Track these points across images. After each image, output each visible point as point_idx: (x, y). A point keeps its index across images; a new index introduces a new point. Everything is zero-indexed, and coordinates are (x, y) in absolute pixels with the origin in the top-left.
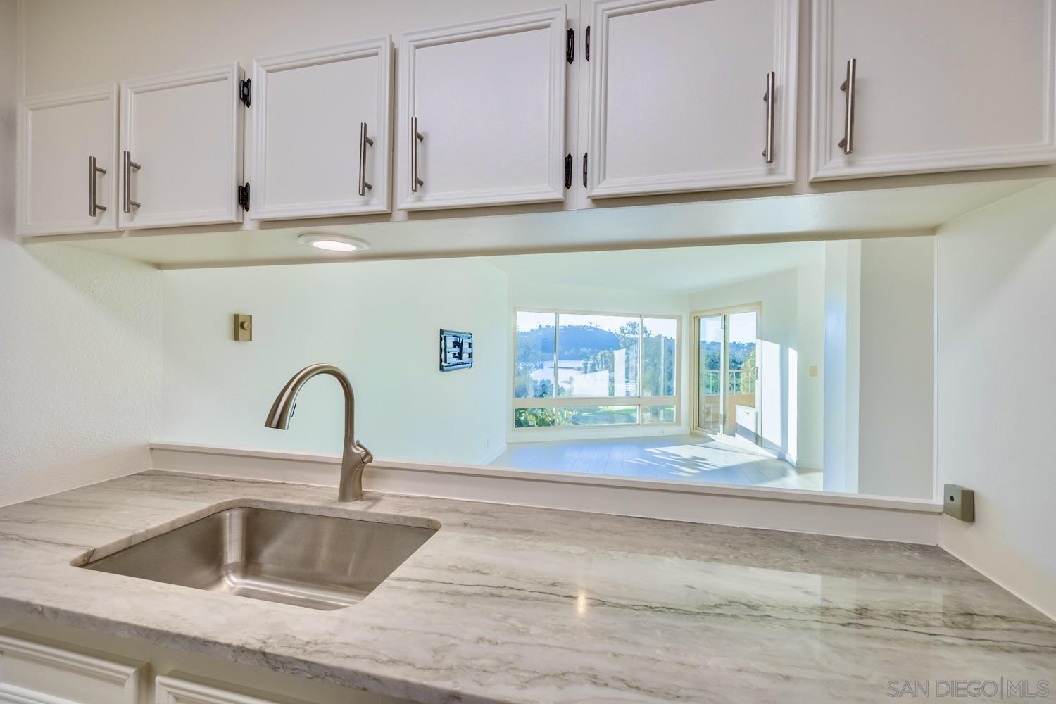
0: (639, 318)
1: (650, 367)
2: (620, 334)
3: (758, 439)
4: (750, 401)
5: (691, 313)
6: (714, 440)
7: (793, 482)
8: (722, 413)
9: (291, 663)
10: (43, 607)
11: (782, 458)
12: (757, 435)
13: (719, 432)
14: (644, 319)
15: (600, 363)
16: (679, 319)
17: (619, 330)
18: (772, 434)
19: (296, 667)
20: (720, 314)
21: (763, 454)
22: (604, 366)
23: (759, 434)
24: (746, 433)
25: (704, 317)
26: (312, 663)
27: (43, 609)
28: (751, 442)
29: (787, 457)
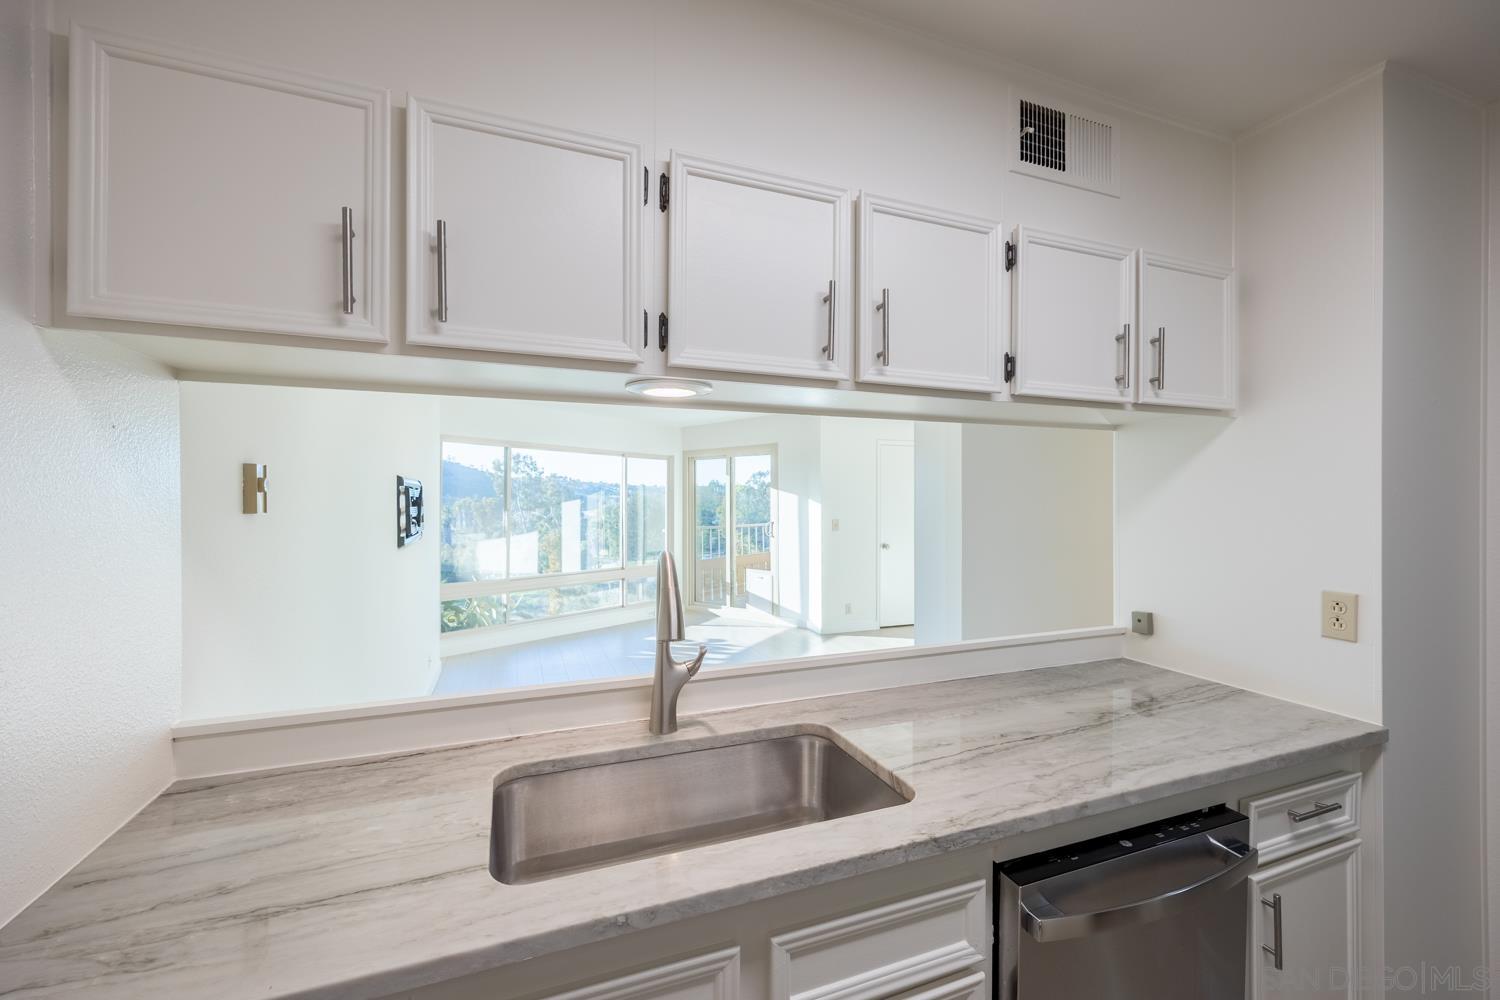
0: (621, 458)
1: (542, 522)
2: (493, 472)
3: (775, 609)
4: (764, 565)
5: (684, 453)
6: (717, 616)
7: (818, 649)
8: (728, 580)
9: (961, 837)
10: (627, 916)
11: (802, 627)
12: (773, 604)
13: (725, 605)
14: (629, 459)
15: (459, 517)
16: (670, 460)
17: (492, 465)
18: (790, 601)
19: (965, 838)
20: (724, 456)
21: (780, 625)
22: (464, 523)
23: (776, 602)
24: (759, 602)
25: (701, 458)
26: (979, 829)
27: (627, 919)
28: (764, 612)
29: (809, 625)
